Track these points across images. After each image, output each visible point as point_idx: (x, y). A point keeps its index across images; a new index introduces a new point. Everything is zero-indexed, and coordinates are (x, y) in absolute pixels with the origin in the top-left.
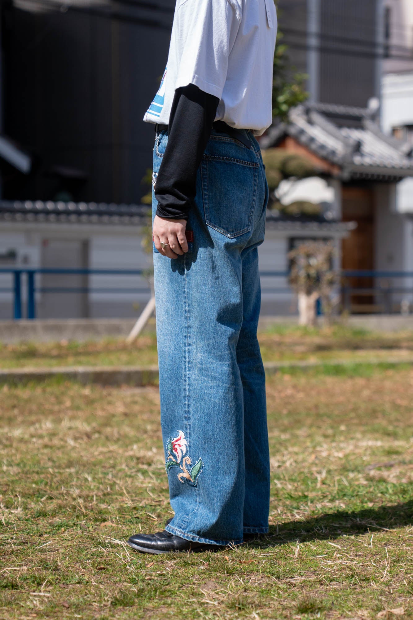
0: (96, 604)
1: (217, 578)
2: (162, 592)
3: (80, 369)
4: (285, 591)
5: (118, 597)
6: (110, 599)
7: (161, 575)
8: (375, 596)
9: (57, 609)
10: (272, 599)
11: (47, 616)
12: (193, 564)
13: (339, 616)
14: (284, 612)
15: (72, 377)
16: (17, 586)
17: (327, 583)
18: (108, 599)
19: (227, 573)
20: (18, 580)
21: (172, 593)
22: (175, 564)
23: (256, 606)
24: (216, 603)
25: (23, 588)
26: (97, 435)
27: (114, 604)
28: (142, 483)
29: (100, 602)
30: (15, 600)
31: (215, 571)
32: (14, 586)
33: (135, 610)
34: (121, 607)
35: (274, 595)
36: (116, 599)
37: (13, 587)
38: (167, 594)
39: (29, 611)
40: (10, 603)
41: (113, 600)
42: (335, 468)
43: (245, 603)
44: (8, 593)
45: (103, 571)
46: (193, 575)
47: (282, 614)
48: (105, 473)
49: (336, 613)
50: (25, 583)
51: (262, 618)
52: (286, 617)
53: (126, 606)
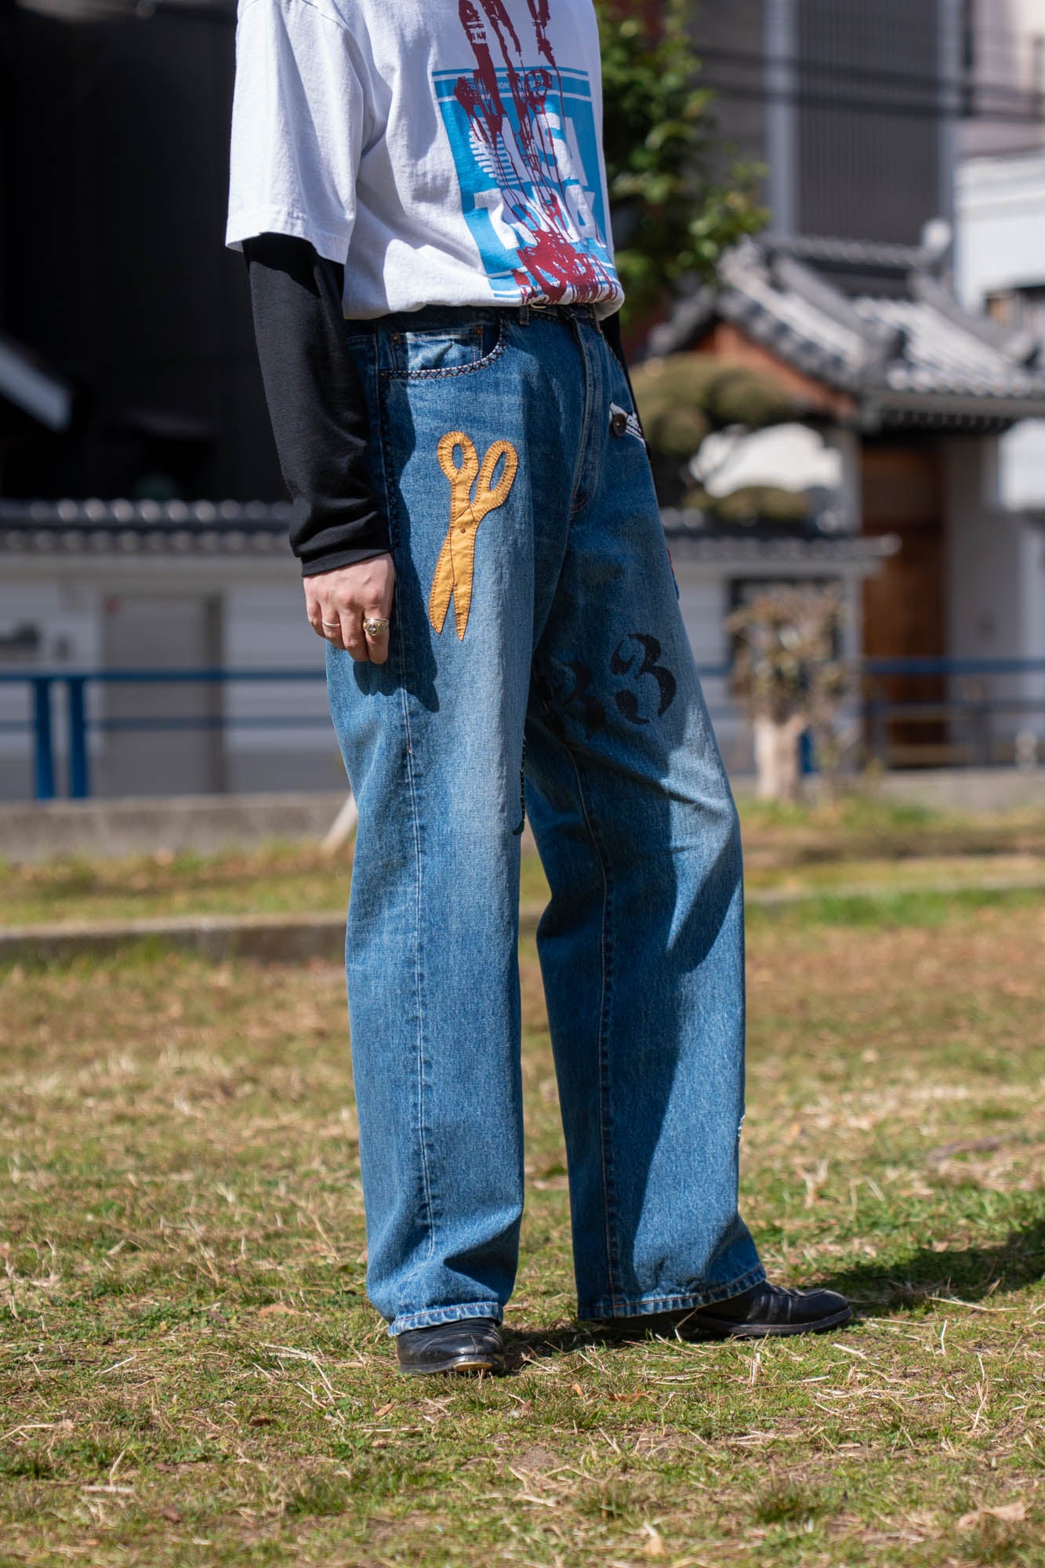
0: (248, 1511)
1: (554, 1438)
2: (415, 1478)
3: (205, 922)
4: (724, 1468)
5: (303, 1492)
6: (282, 1498)
7: (413, 1435)
8: (953, 1476)
9: (149, 1526)
10: (693, 1490)
11: (126, 1544)
12: (493, 1405)
13: (862, 1527)
14: (723, 1521)
15: (185, 942)
16: (48, 1469)
17: (832, 1446)
18: (279, 1498)
19: (580, 1426)
20: (51, 1456)
21: (439, 1478)
22: (448, 1407)
23: (651, 1507)
24: (551, 1502)
25: (63, 1474)
26: (248, 1088)
27: (293, 1510)
29: (257, 1506)
30: (43, 1504)
31: (548, 1421)
32: (41, 1471)
33: (345, 1522)
34: (312, 1518)
35: (697, 1479)
36: (298, 1497)
37: (37, 1472)
38: (427, 1482)
39: (79, 1532)
40: (30, 1513)
41: (291, 1500)
42: (851, 1156)
43: (624, 1500)
44: (26, 1487)
45: (266, 1428)
46: (493, 1434)
47: (717, 1526)
48: (269, 1183)
49: (854, 1522)
50: (69, 1461)
51: (667, 1537)
52: (728, 1533)
53: (323, 1513)
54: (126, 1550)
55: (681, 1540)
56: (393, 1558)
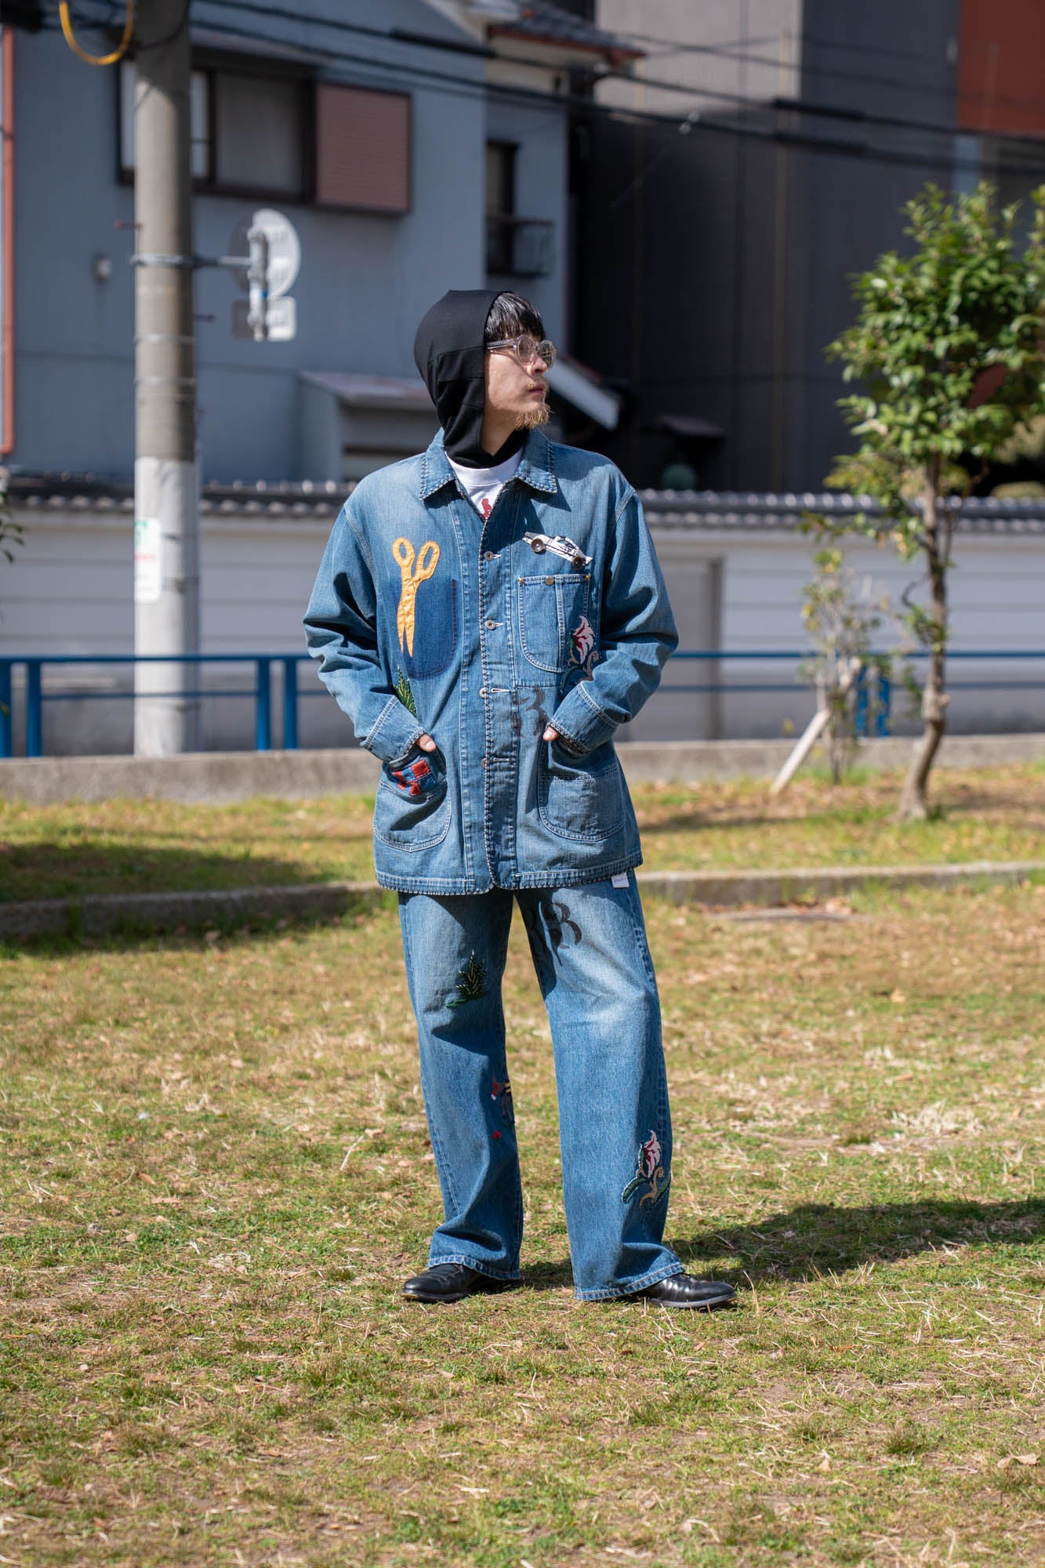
0: (608, 1419)
1: (791, 1377)
2: (704, 1403)
4: (882, 1408)
5: (639, 1410)
6: (627, 1413)
7: (711, 1368)
9: (552, 1427)
10: (859, 1423)
11: (538, 1438)
12: (763, 1347)
13: (945, 1460)
14: (869, 1450)
16: (503, 1378)
17: (948, 1396)
18: (625, 1415)
19: (808, 1369)
20: (506, 1367)
21: (718, 1403)
22: (737, 1346)
23: (831, 1436)
24: (776, 1427)
25: (511, 1382)
27: (632, 1422)
28: (727, 1160)
29: (614, 1416)
30: (497, 1407)
31: (791, 1363)
32: (499, 1379)
33: (659, 1431)
34: (643, 1427)
35: (864, 1416)
36: (636, 1413)
37: (497, 1380)
38: (712, 1407)
39: (514, 1428)
40: (489, 1412)
41: (632, 1414)
43: (815, 1431)
44: (491, 1391)
45: (630, 1356)
46: (758, 1371)
47: (864, 1453)
49: (942, 1455)
50: (516, 1372)
51: (835, 1458)
52: (869, 1458)
53: (649, 1425)
54: (538, 1443)
55: (842, 1461)
56: (680, 1462)
